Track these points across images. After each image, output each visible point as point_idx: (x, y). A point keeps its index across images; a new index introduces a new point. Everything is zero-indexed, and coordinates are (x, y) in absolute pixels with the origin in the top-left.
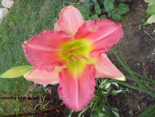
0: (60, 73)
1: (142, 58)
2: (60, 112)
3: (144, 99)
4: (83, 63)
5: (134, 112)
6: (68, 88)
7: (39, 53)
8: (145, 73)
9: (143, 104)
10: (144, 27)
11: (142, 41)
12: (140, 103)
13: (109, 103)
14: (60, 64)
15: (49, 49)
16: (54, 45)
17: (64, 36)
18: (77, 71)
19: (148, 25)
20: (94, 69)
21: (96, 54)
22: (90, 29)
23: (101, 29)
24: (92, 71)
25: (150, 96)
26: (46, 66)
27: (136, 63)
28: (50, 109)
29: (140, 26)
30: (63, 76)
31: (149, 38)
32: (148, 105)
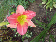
0: (17, 25)
1: (40, 15)
2: (12, 34)
3: (40, 29)
4: (24, 21)
5: (37, 33)
6: (20, 29)
7: (12, 20)
8: (41, 20)
9: (40, 30)
10: (41, 5)
11: (40, 10)
12: (39, 30)
13: (29, 30)
14: (18, 22)
15: (15, 19)
16: (16, 17)
17: (19, 15)
18: (22, 24)
19: (42, 5)
20: (27, 23)
21: (28, 19)
22: (27, 13)
23: (30, 13)
24: (27, 24)
25: (42, 28)
26: (14, 23)
27: (38, 17)
28: (8, 33)
29: (39, 5)
30: (18, 25)
31: (42, 9)
32: (41, 31)
